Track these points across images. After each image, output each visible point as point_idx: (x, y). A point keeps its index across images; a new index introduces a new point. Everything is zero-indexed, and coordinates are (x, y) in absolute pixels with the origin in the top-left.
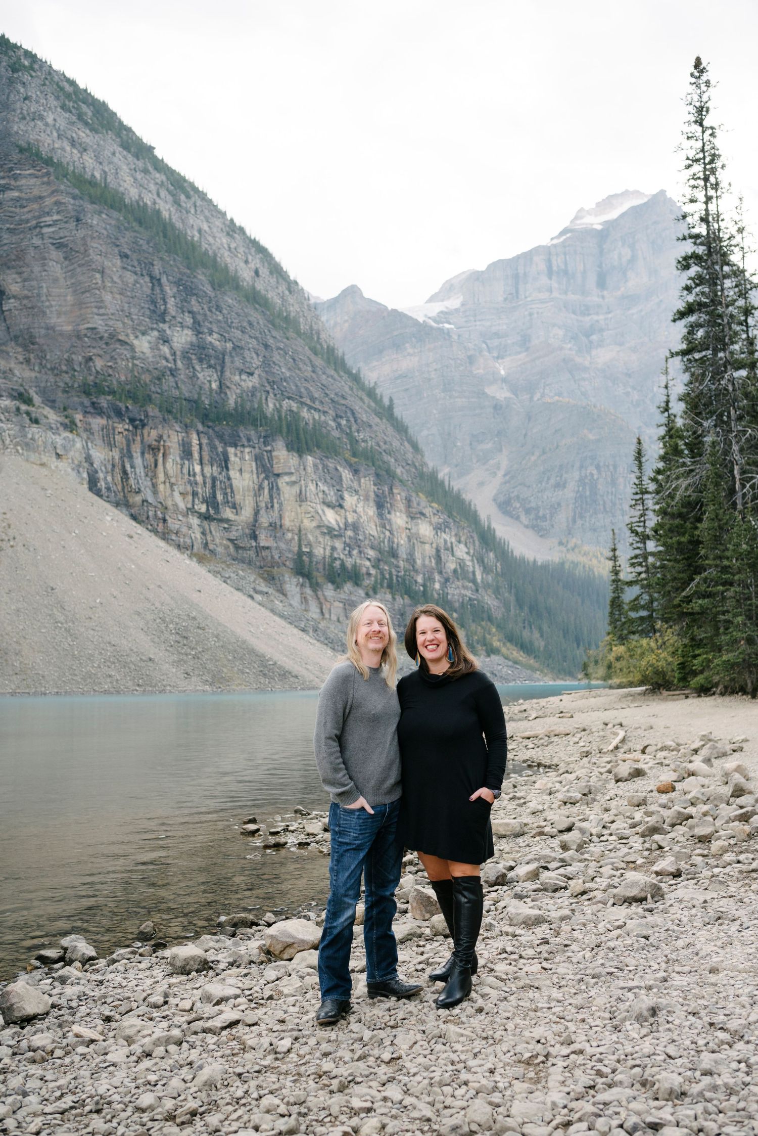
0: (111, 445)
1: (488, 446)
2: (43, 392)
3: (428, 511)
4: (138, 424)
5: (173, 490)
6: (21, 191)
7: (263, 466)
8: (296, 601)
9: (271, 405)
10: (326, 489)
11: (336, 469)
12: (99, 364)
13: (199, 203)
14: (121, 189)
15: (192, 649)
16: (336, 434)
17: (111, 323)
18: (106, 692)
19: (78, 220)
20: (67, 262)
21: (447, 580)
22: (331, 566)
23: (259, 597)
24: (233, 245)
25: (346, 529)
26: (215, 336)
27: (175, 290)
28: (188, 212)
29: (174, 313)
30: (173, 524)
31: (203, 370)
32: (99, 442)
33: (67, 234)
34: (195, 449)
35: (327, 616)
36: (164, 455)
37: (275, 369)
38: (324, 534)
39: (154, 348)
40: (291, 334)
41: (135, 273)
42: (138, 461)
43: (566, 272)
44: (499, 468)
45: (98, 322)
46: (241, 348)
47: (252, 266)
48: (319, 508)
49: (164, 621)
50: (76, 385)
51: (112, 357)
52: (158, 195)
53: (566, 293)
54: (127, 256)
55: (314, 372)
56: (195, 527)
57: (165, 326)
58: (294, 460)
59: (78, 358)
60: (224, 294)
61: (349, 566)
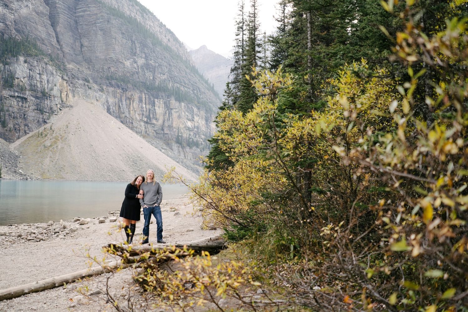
0: (115, 97)
2: (93, 79)
4: (124, 90)
5: (135, 113)
6: (90, 12)
7: (167, 106)
8: (176, 152)
9: (170, 85)
10: (188, 114)
11: (192, 108)
12: (112, 69)
13: (150, 16)
14: (124, 11)
16: (192, 95)
17: (117, 56)
18: (108, 181)
19: (108, 21)
20: (104, 35)
22: (189, 140)
23: (163, 150)
24: (161, 31)
25: (194, 128)
26: (152, 61)
27: (139, 45)
28: (146, 19)
29: (139, 53)
30: (135, 124)
31: (147, 73)
32: (111, 96)
33: (104, 26)
34: (144, 99)
35: (187, 158)
36: (133, 101)
37: (173, 73)
38: (187, 130)
39: (131, 64)
40: (179, 61)
41: (126, 39)
42: (124, 103)
45: (113, 55)
46: (161, 65)
47: (167, 38)
48: (185, 120)
49: (129, 157)
50: (104, 76)
51: (117, 67)
52: (136, 14)
54: (124, 34)
55: (186, 74)
56: (143, 126)
57: (135, 57)
58: (177, 104)
59: (106, 67)
60: (156, 47)
61: (195, 141)
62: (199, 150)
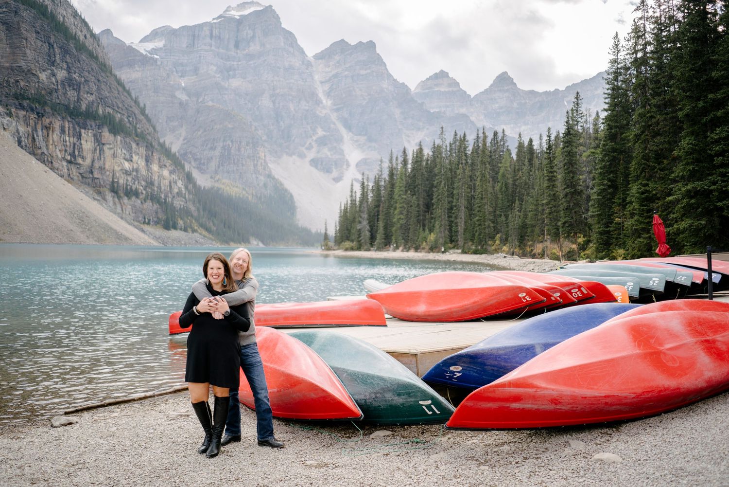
0: (28, 125)
1: (176, 124)
3: (167, 164)
5: (56, 149)
8: (111, 204)
9: (100, 110)
10: (125, 152)
11: (130, 143)
12: (22, 84)
15: (87, 226)
16: (128, 125)
17: (29, 64)
18: (57, 243)
19: (16, 12)
20: (7, 32)
21: (174, 197)
22: (127, 188)
24: (76, 23)
25: (133, 171)
26: (77, 74)
27: (60, 51)
28: (57, 6)
29: (59, 62)
30: (56, 165)
31: (70, 90)
32: (22, 123)
33: (9, 18)
34: (67, 129)
35: (124, 212)
36: (52, 130)
37: (103, 92)
38: (123, 173)
39: (48, 78)
40: (109, 75)
41: (42, 41)
42: (40, 133)
43: (219, 37)
44: (180, 136)
45: (22, 64)
46: (88, 81)
47: (83, 33)
48: (122, 161)
49: (72, 213)
50: (11, 94)
51: (28, 81)
53: (218, 48)
54: (38, 33)
55: (118, 94)
56: (65, 166)
57: (53, 68)
58: (112, 138)
59: (12, 80)
60: (82, 54)
61: (134, 188)
62: (139, 202)
